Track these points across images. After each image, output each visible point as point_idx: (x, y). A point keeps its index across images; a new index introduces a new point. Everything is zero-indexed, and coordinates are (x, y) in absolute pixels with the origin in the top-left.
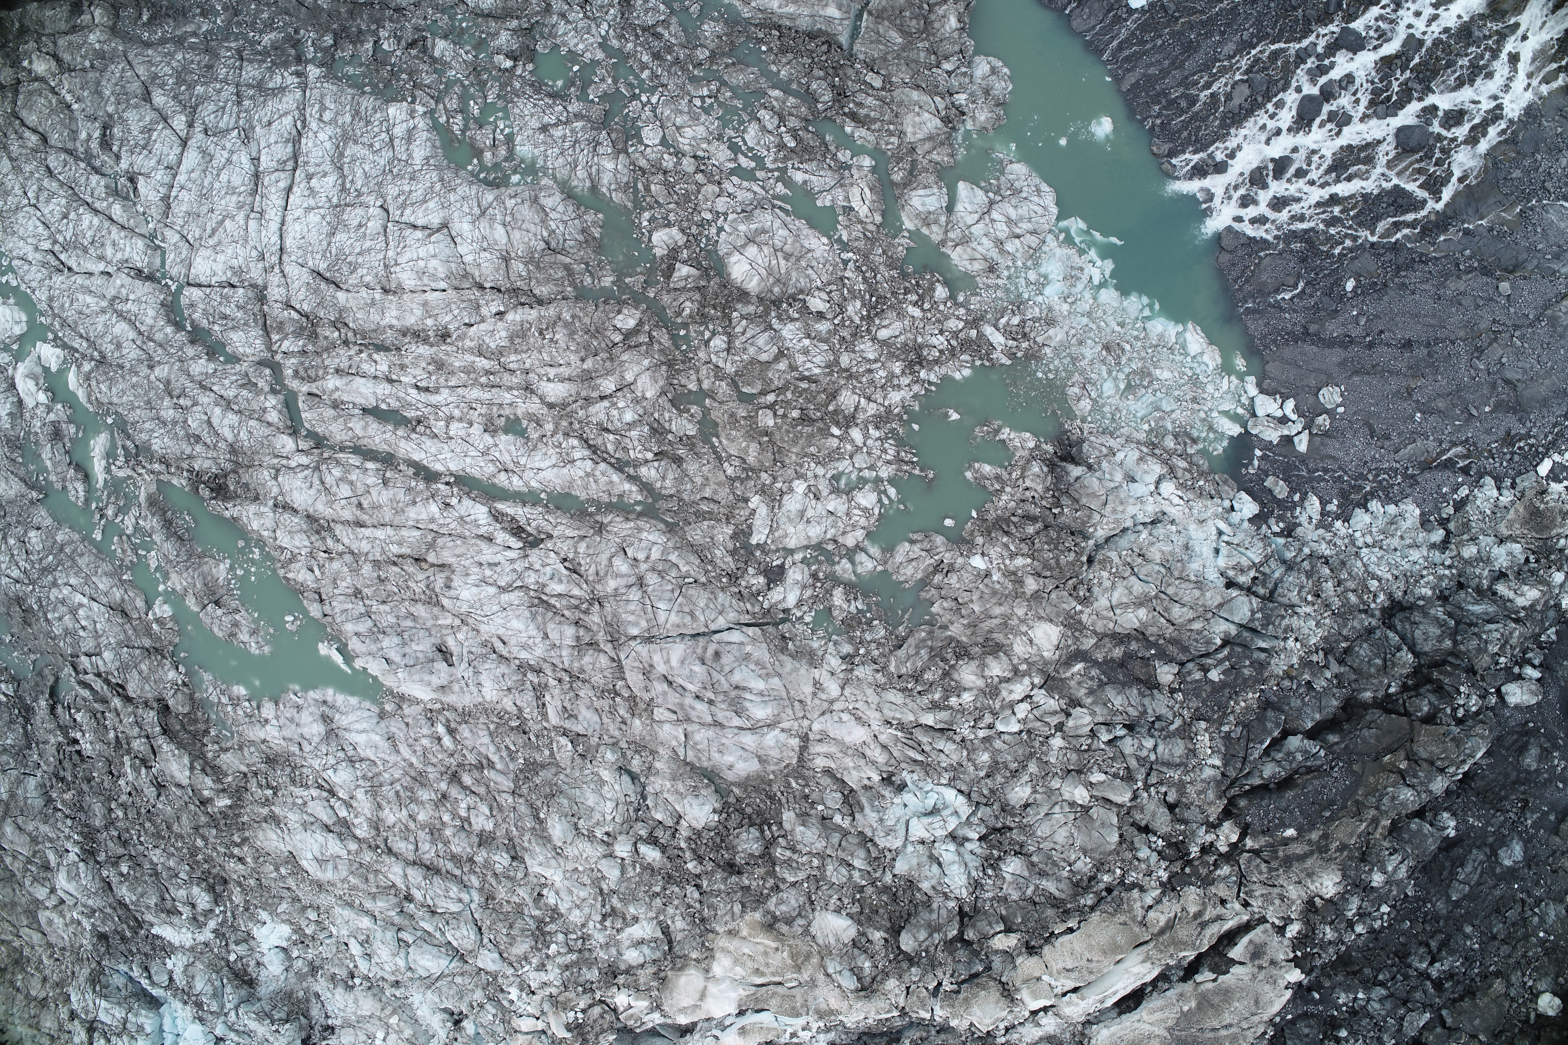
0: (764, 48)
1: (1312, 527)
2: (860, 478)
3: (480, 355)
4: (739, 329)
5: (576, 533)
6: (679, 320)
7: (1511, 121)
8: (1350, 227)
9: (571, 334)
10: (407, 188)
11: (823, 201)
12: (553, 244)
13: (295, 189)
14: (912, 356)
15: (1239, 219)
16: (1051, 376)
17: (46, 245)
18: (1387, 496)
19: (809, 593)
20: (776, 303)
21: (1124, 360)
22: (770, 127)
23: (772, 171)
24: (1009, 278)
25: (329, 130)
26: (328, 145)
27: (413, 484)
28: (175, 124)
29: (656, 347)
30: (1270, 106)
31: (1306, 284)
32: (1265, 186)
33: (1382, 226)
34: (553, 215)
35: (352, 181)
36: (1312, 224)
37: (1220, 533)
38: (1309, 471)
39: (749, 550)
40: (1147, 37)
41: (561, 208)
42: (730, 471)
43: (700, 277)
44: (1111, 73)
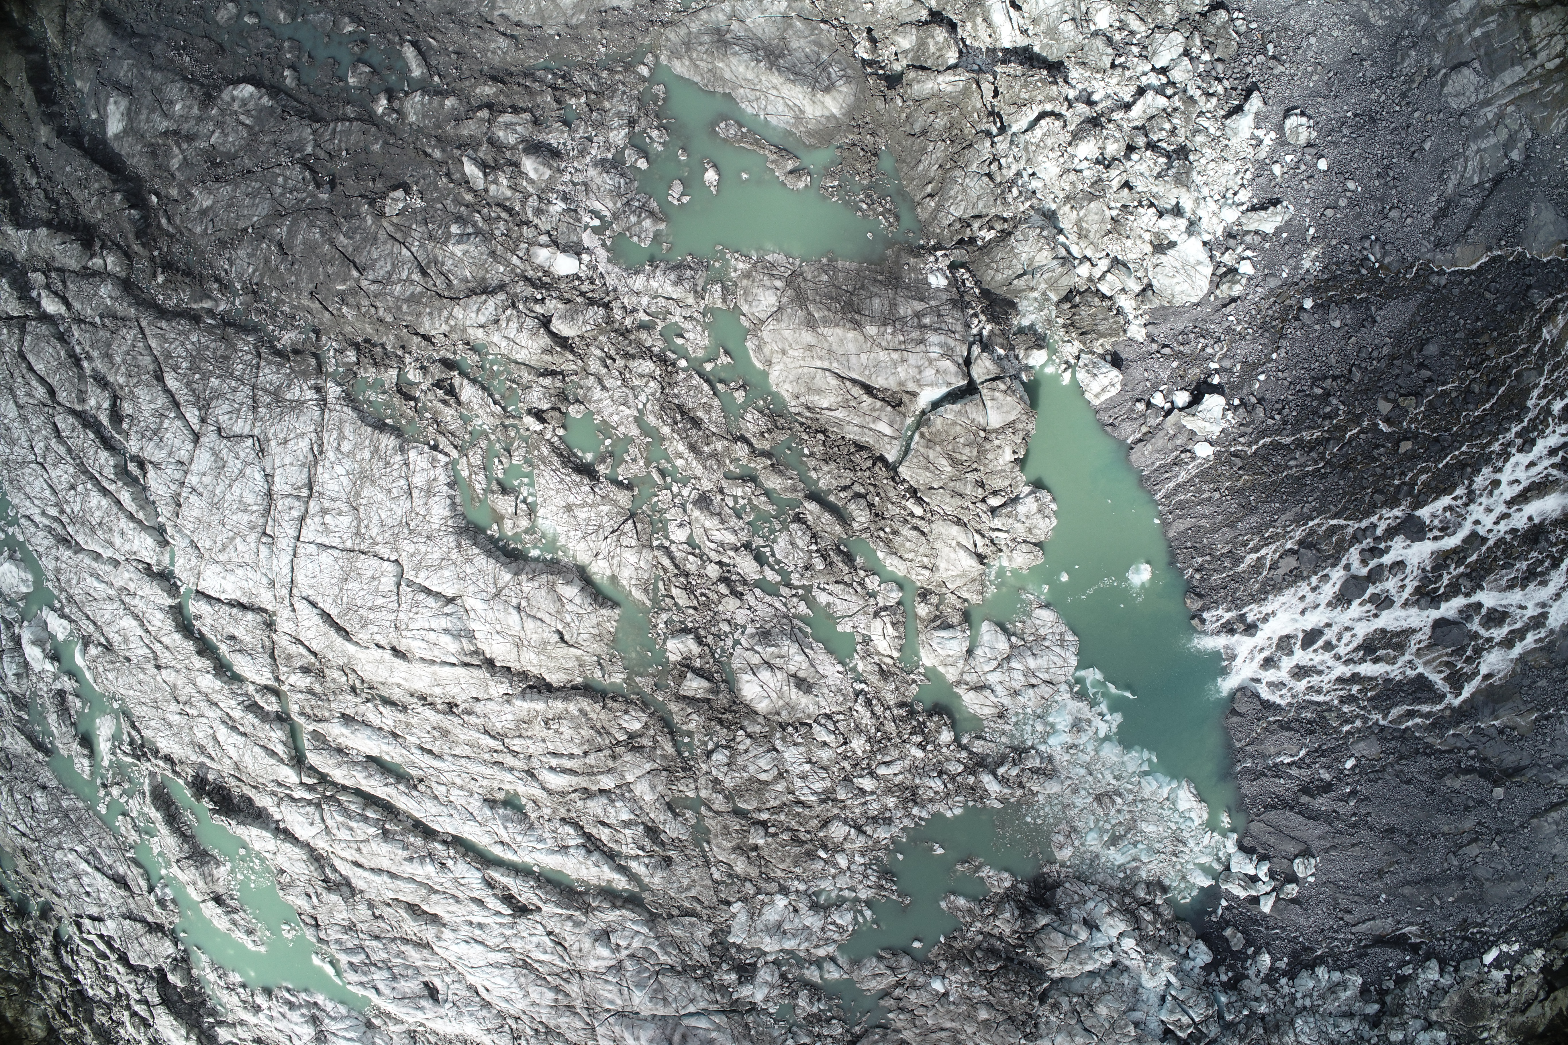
0: (806, 451)
1: (1258, 980)
2: (838, 896)
3: (486, 732)
4: (742, 747)
5: (564, 912)
6: (684, 727)
7: (1552, 632)
8: (1364, 708)
9: (577, 727)
10: (423, 548)
11: (844, 627)
12: (567, 637)
13: (308, 521)
14: (908, 794)
15: (1258, 681)
16: (1039, 821)
17: (53, 512)
18: (1335, 962)
19: (776, 992)
20: (783, 726)
21: (1113, 812)
22: (801, 544)
23: (796, 588)
24: (1016, 724)
25: (347, 463)
26: (345, 480)
27: (412, 839)
28: (187, 415)
29: (659, 752)
30: (1314, 580)
31: (1308, 754)
32: (1291, 653)
33: (1395, 712)
34: (569, 607)
35: (367, 527)
36: (1327, 698)
37: (1169, 984)
38: (1267, 928)
39: (726, 947)
40: (1205, 487)
41: (578, 601)
42: (716, 876)
43: (710, 691)
44: (1160, 515)
